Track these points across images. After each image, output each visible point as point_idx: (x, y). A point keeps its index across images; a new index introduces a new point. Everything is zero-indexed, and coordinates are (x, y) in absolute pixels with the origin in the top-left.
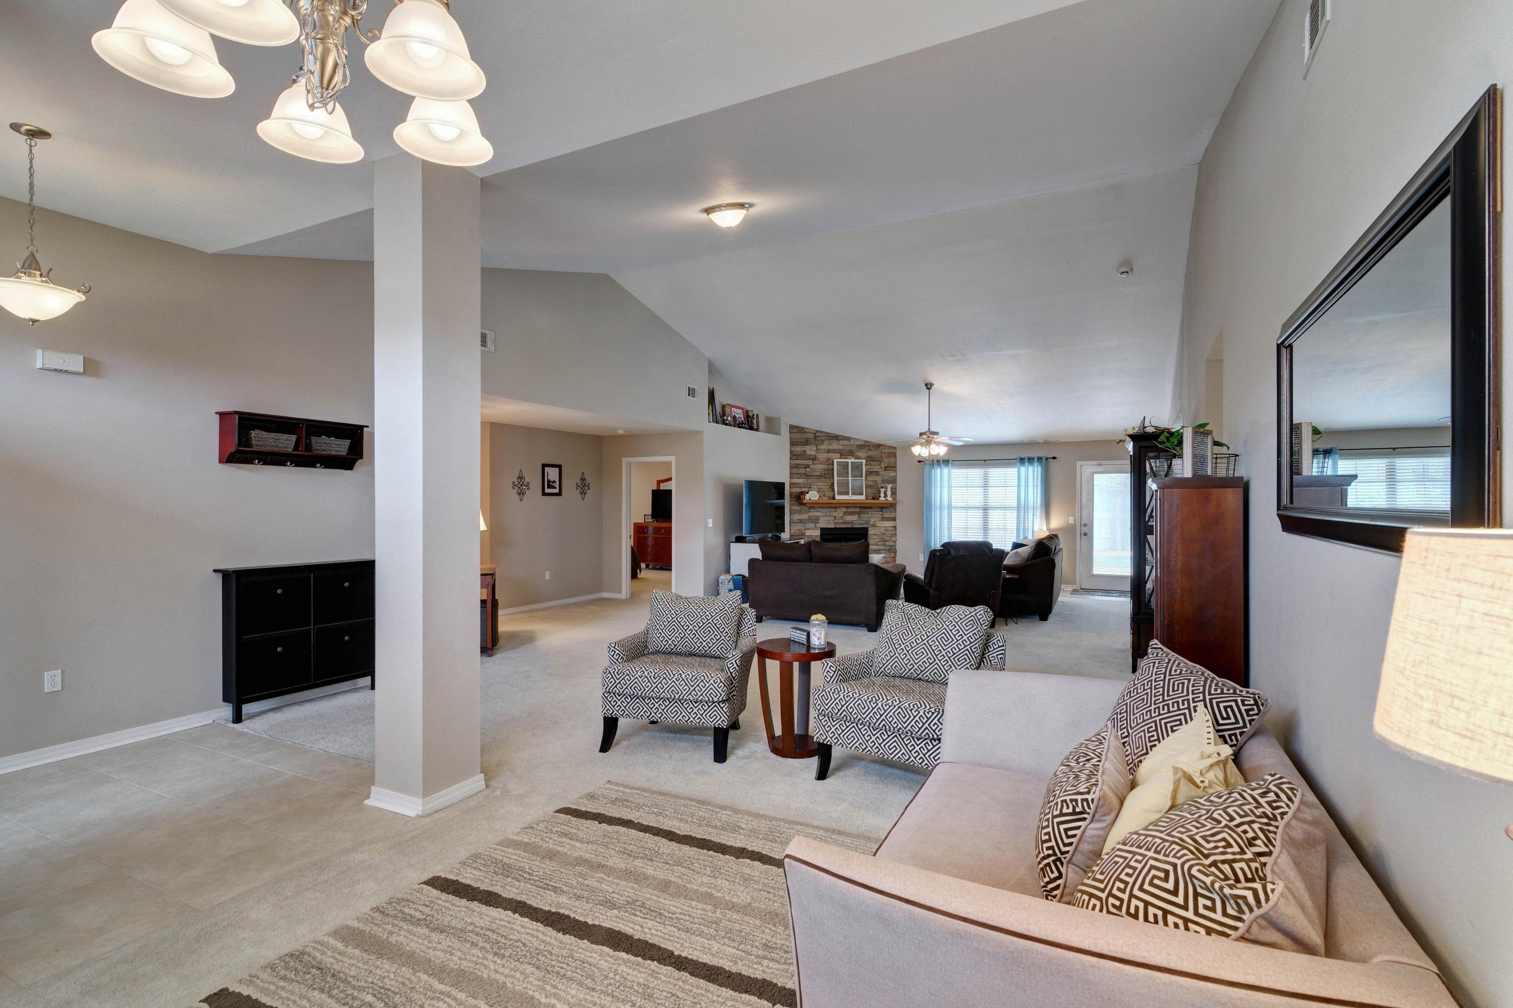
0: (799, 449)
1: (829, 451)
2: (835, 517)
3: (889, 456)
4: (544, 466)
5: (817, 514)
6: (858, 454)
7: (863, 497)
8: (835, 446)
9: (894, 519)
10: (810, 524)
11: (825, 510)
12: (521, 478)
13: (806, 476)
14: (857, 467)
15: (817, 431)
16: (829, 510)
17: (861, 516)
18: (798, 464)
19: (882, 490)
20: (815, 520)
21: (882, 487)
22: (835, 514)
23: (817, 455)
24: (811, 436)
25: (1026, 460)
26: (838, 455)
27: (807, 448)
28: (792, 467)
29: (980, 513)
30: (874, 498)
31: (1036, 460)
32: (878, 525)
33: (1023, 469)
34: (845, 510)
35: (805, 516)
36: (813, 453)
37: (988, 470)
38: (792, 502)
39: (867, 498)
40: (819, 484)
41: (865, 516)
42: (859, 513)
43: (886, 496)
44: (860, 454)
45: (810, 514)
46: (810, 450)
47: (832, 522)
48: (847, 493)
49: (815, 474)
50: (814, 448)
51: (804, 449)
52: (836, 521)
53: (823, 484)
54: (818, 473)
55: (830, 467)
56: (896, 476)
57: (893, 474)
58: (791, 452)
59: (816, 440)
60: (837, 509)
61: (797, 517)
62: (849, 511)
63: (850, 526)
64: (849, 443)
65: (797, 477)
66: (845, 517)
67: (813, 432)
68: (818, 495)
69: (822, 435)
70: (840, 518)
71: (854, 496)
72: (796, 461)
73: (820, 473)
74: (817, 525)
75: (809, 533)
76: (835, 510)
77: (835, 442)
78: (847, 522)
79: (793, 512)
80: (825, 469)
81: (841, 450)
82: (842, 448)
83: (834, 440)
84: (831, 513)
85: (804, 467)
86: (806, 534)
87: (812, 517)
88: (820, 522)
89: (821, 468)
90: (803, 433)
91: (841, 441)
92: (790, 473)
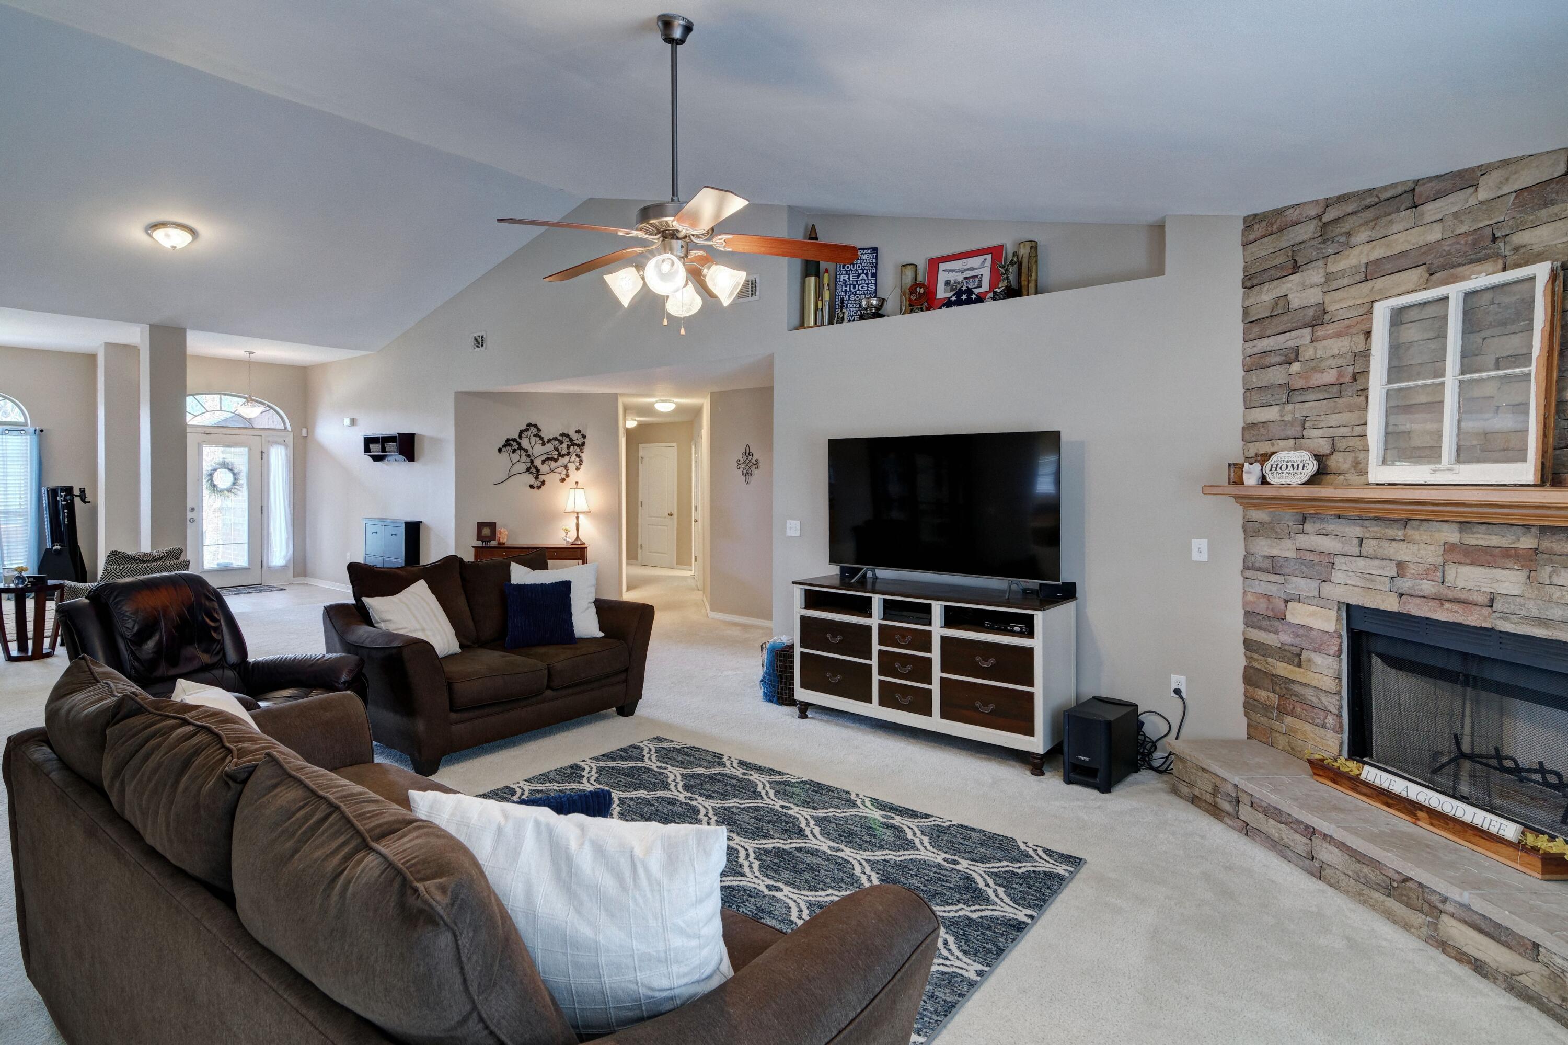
0: (1268, 297)
1: (1371, 271)
2: (1400, 565)
5: (1327, 544)
6: (1526, 236)
8: (1406, 235)
10: (1301, 581)
11: (1357, 531)
12: (747, 455)
13: (1291, 391)
15: (1328, 203)
16: (1375, 529)
17: (1544, 573)
18: (1266, 354)
20: (1321, 572)
22: (1403, 552)
23: (1327, 300)
24: (1306, 231)
26: (1414, 276)
27: (1295, 284)
28: (1252, 368)
34: (1451, 535)
35: (1285, 549)
36: (1313, 296)
39: (1550, 476)
40: (1334, 419)
42: (1529, 560)
45: (1303, 541)
46: (1303, 289)
47: (1387, 584)
49: (1316, 381)
50: (1318, 276)
51: (1284, 290)
52: (1405, 584)
54: (1330, 377)
58: (1246, 314)
59: (1323, 242)
60: (1409, 532)
61: (1264, 547)
62: (1474, 542)
63: (1474, 619)
64: (1472, 202)
65: (1264, 399)
66: (1451, 571)
67: (1313, 212)
68: (1312, 467)
69: (1350, 210)
70: (1427, 574)
71: (1463, 467)
72: (1258, 342)
73: (1340, 375)
74: (1327, 589)
75: (1298, 614)
76: (1400, 534)
77: (1404, 218)
78: (1463, 596)
79: (1251, 531)
80: (1356, 355)
81: (1429, 247)
82: (1434, 234)
83: (1398, 210)
84: (1386, 544)
85: (1278, 359)
86: (1289, 618)
87: (1308, 556)
88: (1337, 576)
89: (1344, 350)
90: (1280, 230)
91: (1428, 207)
92: (1246, 390)
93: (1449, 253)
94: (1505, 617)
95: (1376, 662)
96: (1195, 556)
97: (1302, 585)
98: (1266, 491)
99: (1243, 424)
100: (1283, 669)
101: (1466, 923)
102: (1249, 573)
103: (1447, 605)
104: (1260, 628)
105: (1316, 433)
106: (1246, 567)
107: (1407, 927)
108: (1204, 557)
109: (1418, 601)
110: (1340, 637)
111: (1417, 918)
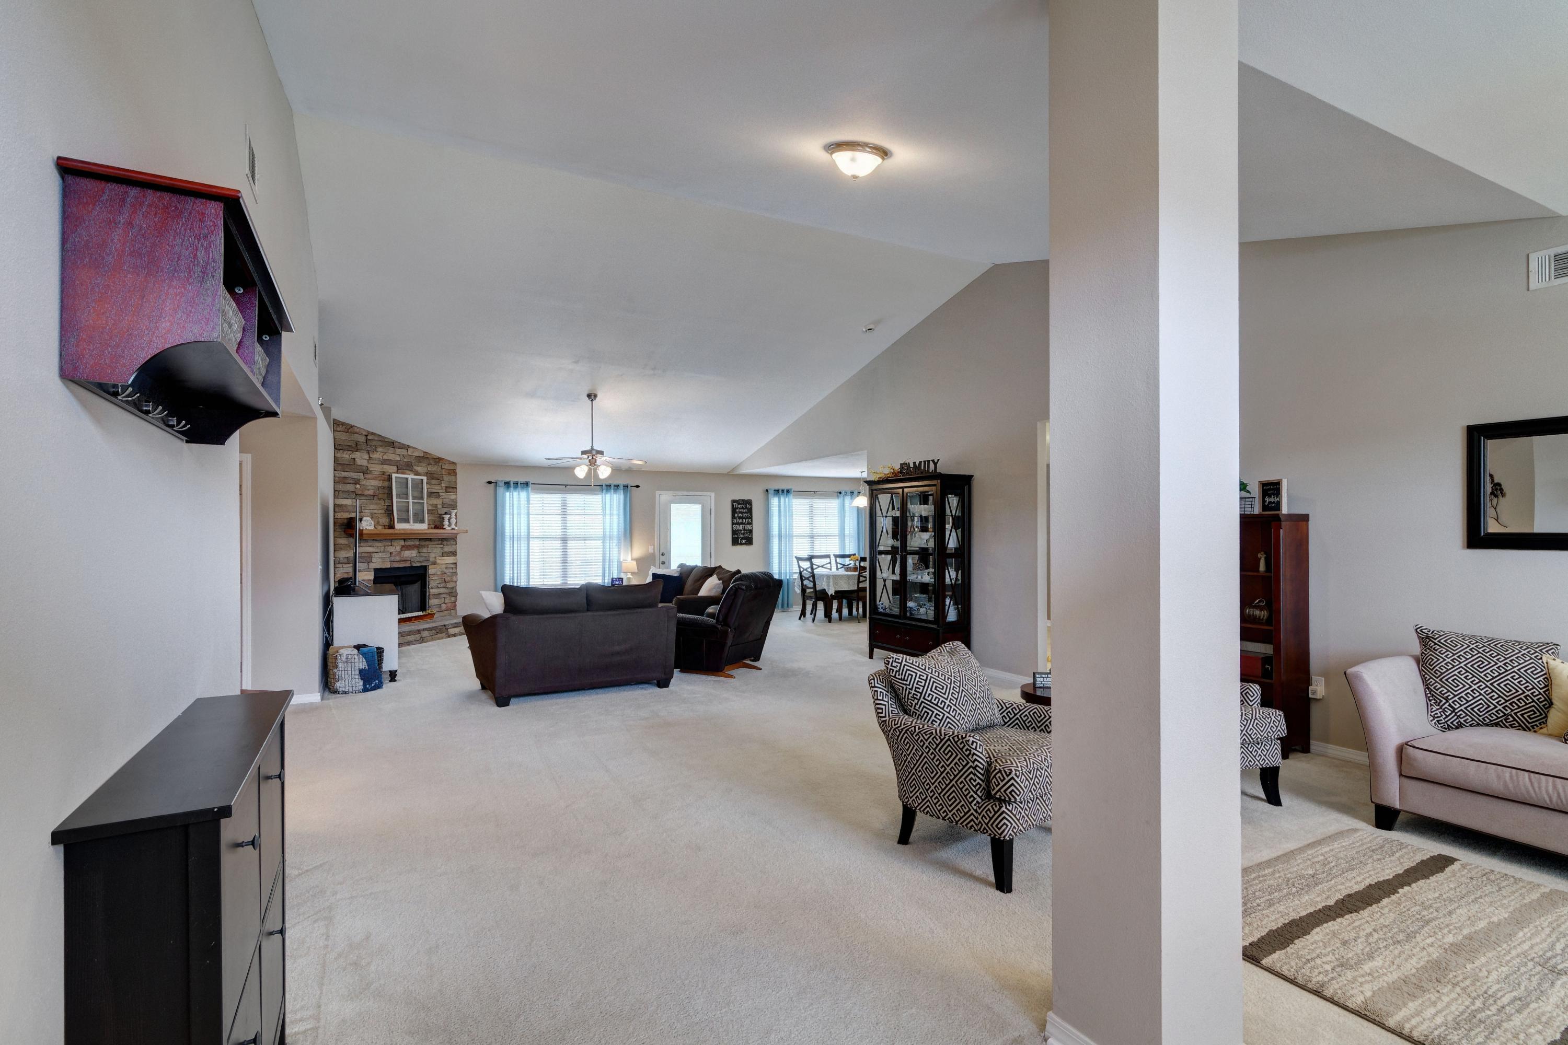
0: (346, 456)
1: (384, 462)
2: (391, 553)
3: (449, 474)
5: (372, 550)
6: (416, 468)
7: (424, 526)
8: (391, 456)
9: (454, 554)
11: (381, 544)
13: (356, 495)
14: (418, 485)
15: (369, 433)
16: (385, 543)
17: (420, 550)
18: (345, 478)
19: (447, 517)
20: (368, 558)
21: (446, 513)
22: (391, 549)
23: (369, 466)
24: (361, 439)
25: (612, 487)
26: (396, 469)
27: (357, 455)
28: (337, 481)
29: (558, 544)
30: (436, 527)
31: (622, 487)
32: (438, 561)
33: (608, 496)
34: (402, 543)
35: (353, 553)
36: (365, 463)
37: (565, 496)
38: (338, 533)
39: (428, 528)
40: (372, 507)
41: (424, 550)
42: (417, 547)
43: (450, 525)
44: (419, 469)
45: (361, 549)
46: (361, 458)
47: (387, 560)
48: (407, 521)
49: (367, 492)
50: (366, 456)
51: (353, 456)
52: (392, 559)
53: (375, 507)
54: (371, 492)
55: (386, 484)
56: (456, 499)
57: (453, 497)
58: (336, 459)
60: (393, 543)
62: (407, 544)
63: (408, 565)
64: (407, 454)
65: (345, 496)
66: (403, 553)
67: (364, 433)
68: (372, 523)
69: (375, 439)
70: (397, 555)
71: (416, 524)
72: (342, 473)
73: (374, 493)
74: (370, 565)
75: (361, 576)
76: (390, 544)
77: (391, 450)
78: (405, 559)
82: (398, 458)
83: (391, 447)
84: (386, 547)
85: (353, 482)
88: (373, 560)
90: (351, 433)
91: (397, 450)
92: (335, 491)
94: (413, 562)
101: (453, 628)
102: (337, 566)
109: (395, 563)
110: (372, 580)
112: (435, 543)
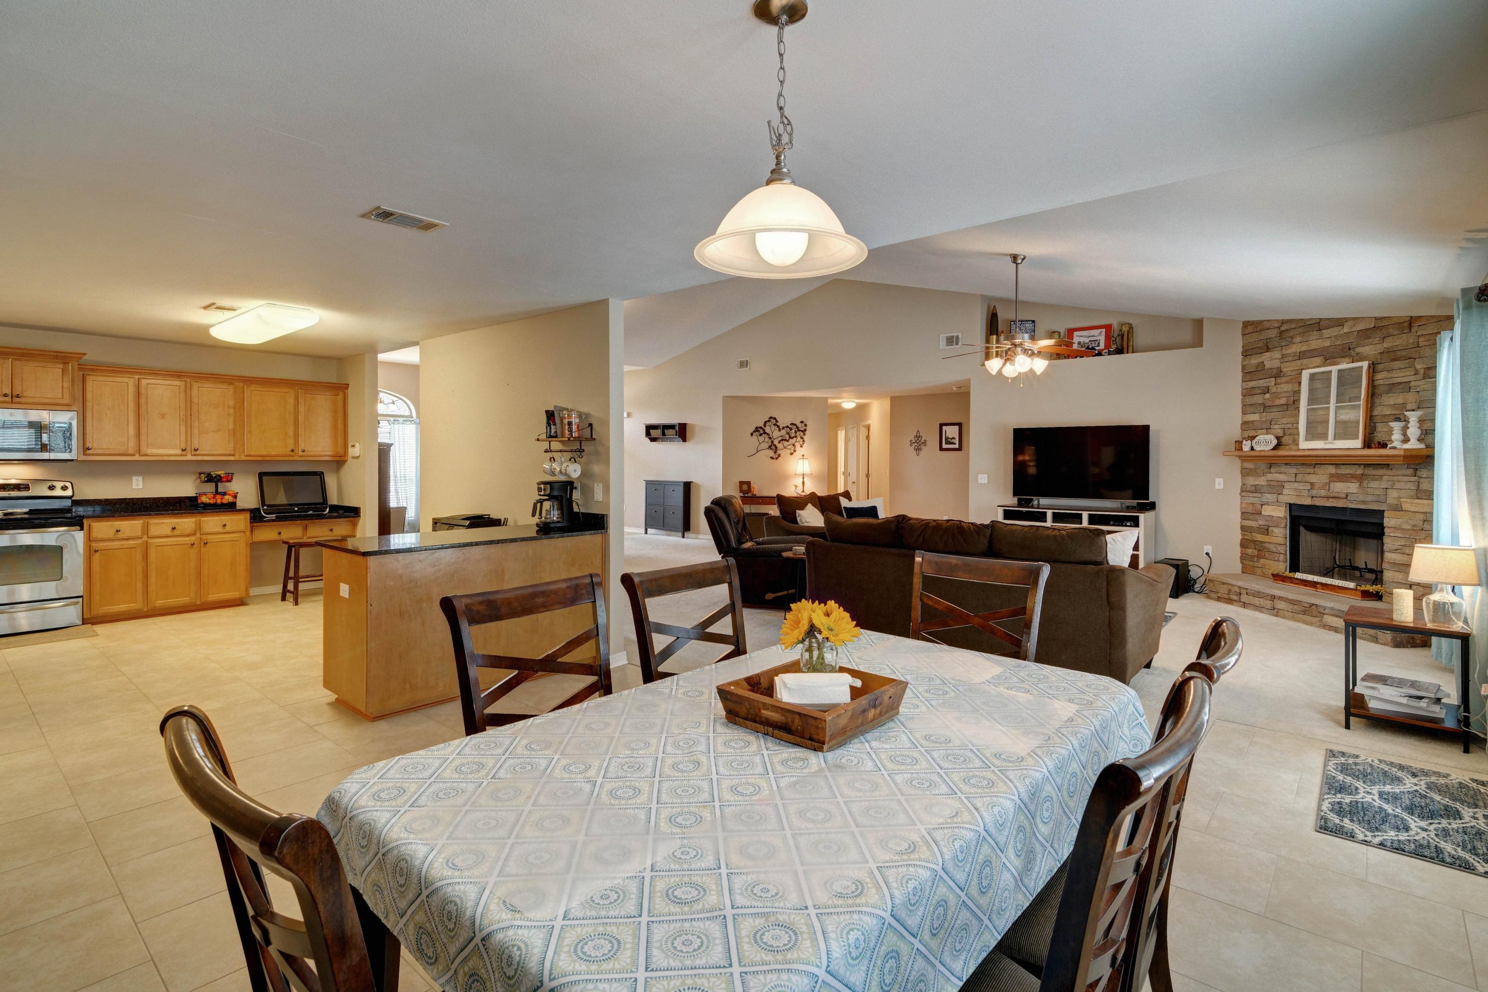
2: (1312, 484)
4: (941, 425)
5: (1281, 477)
6: (1360, 350)
8: (1316, 342)
10: (1269, 496)
11: (1294, 470)
12: (918, 437)
13: (1265, 407)
14: (1350, 380)
15: (1283, 322)
16: (1302, 469)
17: (1365, 484)
19: (1397, 425)
20: (1279, 489)
21: (1398, 420)
22: (1313, 478)
23: (1283, 366)
24: (1273, 333)
26: (1318, 360)
27: (1266, 357)
28: (1247, 393)
30: (1382, 445)
32: (1403, 506)
34: (1332, 470)
35: (1262, 481)
36: (1276, 364)
39: (1367, 444)
40: (1285, 421)
41: (1374, 484)
42: (1360, 479)
43: (1406, 440)
44: (1365, 350)
45: (1270, 477)
46: (1271, 360)
47: (1306, 493)
48: (1327, 436)
49: (1277, 402)
50: (1278, 354)
51: (1261, 359)
52: (1314, 492)
54: (1283, 401)
55: (1296, 387)
58: (1243, 368)
59: (1281, 339)
60: (1316, 469)
61: (1251, 481)
62: (1340, 472)
63: (1339, 504)
64: (1342, 332)
65: (1252, 410)
66: (1332, 485)
67: (1276, 325)
68: (1275, 442)
69: (1293, 327)
70: (1322, 488)
71: (1337, 442)
72: (1249, 383)
73: (1288, 401)
74: (1281, 498)
75: (1267, 511)
76: (1312, 471)
77: (1314, 335)
78: (1336, 495)
79: (1245, 473)
80: (1294, 392)
81: (1325, 348)
82: (1327, 343)
83: (1313, 331)
84: (1306, 475)
85: (1260, 391)
86: (1263, 513)
87: (1272, 483)
88: (1285, 492)
89: (1289, 390)
90: (1261, 331)
91: (1325, 331)
92: (1243, 405)
93: (1332, 352)
94: (1351, 501)
95: (1302, 529)
96: (1217, 487)
97: (1270, 497)
98: (1253, 453)
99: (1241, 422)
100: (1259, 537)
102: (1243, 494)
103: (1330, 500)
104: (1249, 520)
105: (1277, 427)
106: (1242, 491)
107: (1311, 624)
108: (1222, 487)
109: (1319, 499)
110: (1286, 519)
111: (1315, 620)
112: (1399, 472)
